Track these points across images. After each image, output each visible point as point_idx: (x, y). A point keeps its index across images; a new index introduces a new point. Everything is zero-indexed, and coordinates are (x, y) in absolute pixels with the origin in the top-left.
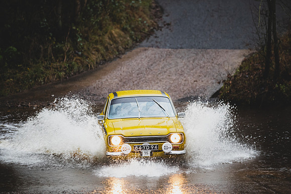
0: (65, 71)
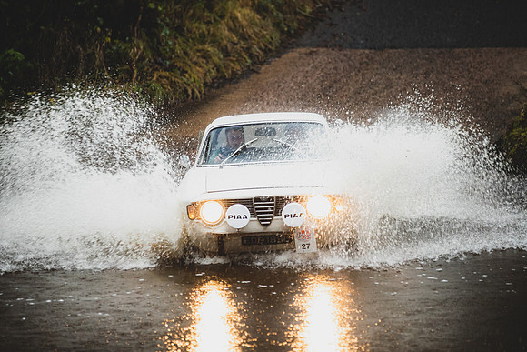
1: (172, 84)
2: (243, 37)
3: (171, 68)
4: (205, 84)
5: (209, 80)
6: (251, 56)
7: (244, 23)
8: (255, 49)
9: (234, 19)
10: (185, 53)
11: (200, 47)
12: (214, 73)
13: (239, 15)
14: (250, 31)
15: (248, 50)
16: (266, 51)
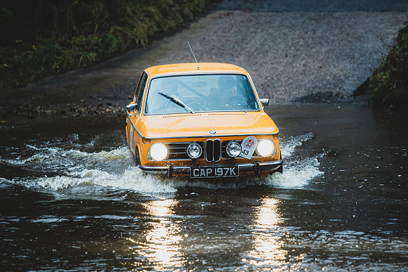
0: (96, 51)
3: (123, 24)
4: (149, 36)
5: (151, 33)
6: (183, 16)
8: (187, 11)
15: (181, 11)
16: (195, 12)
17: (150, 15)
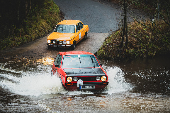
1: (29, 37)
2: (44, 28)
3: (28, 34)
4: (35, 38)
5: (36, 37)
6: (45, 32)
7: (44, 25)
8: (46, 31)
9: (42, 24)
10: (32, 31)
11: (35, 30)
12: (37, 36)
13: (43, 24)
14: (45, 27)
15: (45, 31)
16: (49, 31)
17: (36, 32)
